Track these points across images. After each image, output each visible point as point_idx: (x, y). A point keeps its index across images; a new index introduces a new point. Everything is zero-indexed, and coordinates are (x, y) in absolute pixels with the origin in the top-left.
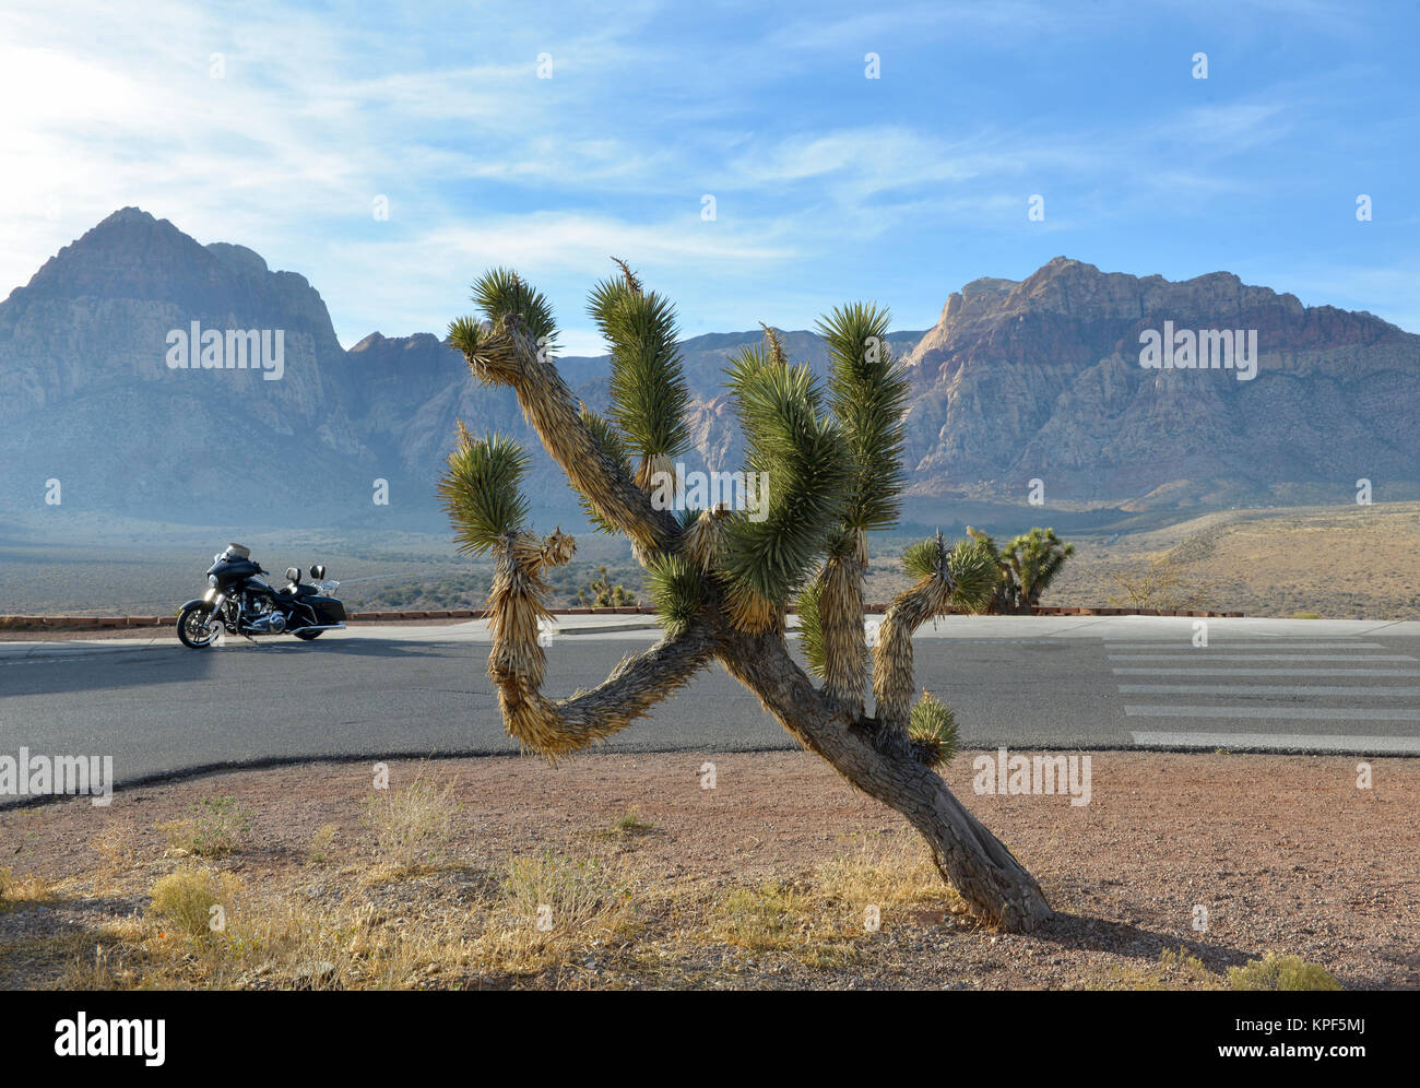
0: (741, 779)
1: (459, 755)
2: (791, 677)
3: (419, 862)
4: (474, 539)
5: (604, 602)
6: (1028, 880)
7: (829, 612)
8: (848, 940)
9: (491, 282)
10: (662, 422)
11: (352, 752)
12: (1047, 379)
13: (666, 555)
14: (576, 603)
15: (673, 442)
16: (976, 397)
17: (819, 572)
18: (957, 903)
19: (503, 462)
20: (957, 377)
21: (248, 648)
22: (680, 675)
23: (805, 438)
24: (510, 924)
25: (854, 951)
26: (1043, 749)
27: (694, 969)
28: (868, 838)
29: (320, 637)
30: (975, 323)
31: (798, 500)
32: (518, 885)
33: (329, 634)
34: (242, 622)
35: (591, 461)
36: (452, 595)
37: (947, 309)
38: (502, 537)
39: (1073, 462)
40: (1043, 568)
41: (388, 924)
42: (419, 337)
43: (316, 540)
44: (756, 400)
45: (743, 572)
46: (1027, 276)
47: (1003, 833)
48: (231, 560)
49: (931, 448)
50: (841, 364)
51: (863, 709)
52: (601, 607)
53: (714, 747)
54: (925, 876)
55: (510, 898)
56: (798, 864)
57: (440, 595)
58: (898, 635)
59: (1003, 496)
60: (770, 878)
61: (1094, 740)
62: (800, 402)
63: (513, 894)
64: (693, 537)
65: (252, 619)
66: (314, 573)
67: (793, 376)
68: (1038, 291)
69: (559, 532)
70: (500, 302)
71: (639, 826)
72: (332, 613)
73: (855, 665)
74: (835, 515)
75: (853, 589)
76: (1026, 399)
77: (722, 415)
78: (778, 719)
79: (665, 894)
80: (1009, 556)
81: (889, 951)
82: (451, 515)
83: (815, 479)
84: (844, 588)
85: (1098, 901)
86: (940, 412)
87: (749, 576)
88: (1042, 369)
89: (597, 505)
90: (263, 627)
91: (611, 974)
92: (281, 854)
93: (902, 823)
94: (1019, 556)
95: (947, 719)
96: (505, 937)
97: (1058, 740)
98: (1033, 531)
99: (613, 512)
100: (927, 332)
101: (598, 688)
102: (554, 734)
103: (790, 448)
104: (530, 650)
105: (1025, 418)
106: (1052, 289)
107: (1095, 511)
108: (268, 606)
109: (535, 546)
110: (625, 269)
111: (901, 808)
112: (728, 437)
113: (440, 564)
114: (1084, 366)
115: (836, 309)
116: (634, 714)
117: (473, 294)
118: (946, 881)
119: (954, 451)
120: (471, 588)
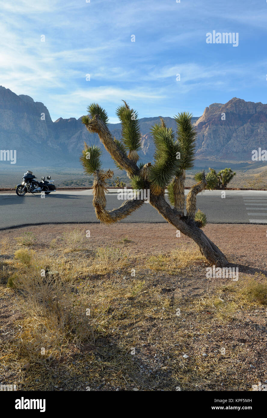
0: (153, 230)
1: (84, 223)
2: (166, 206)
3: (76, 248)
4: (89, 172)
5: (118, 186)
6: (223, 255)
7: (176, 190)
8: (179, 269)
9: (92, 106)
10: (134, 143)
11: (59, 221)
12: (230, 129)
13: (136, 176)
14: (111, 186)
15: (137, 147)
16: (212, 134)
17: (173, 180)
18: (205, 260)
19: (96, 153)
20: (207, 129)
21: (33, 196)
22: (139, 205)
23: (171, 147)
24: (98, 263)
25: (180, 271)
26: (227, 223)
27: (142, 274)
28: (184, 244)
29: (50, 194)
30: (212, 115)
31: (169, 162)
32: (100, 254)
33: (52, 193)
34: (31, 190)
35: (117, 152)
36: (81, 183)
37: (205, 111)
38: (96, 171)
39: (236, 151)
40: (228, 178)
41: (69, 262)
42: (71, 119)
43: (48, 169)
44: (158, 137)
45: (154, 180)
46: (226, 103)
47: (217, 244)
48: (28, 175)
49: (200, 147)
50: (179, 128)
51: (184, 214)
52: (117, 187)
53: (146, 222)
54: (198, 254)
55: (98, 257)
56: (167, 250)
57: (78, 183)
58: (193, 196)
59: (218, 160)
60: (160, 253)
61: (240, 221)
62: (169, 138)
63: (99, 256)
64: (142, 171)
65: (34, 189)
66: (48, 178)
67: (168, 131)
68: (228, 107)
69: (109, 170)
70: (94, 112)
71: (128, 241)
72: (52, 188)
73: (182, 203)
74: (178, 166)
75: (182, 184)
76: (225, 135)
77: (147, 139)
78: (163, 216)
79: (135, 257)
80: (219, 175)
81: (189, 271)
82: (83, 165)
83: (173, 157)
84: (179, 184)
85: (240, 260)
86: (202, 138)
87: (156, 181)
88: (229, 127)
89: (118, 163)
90: (36, 191)
91: (122, 275)
92: (43, 246)
93: (192, 241)
94: (222, 175)
95: (204, 216)
96: (97, 266)
97: (231, 221)
98: (226, 169)
99: (122, 165)
100: (200, 117)
101: (119, 208)
102: (108, 219)
103: (167, 149)
104: (103, 199)
105: (224, 140)
106: (232, 106)
107: (241, 163)
108: (37, 186)
109: (104, 173)
110: (125, 103)
111: (192, 238)
112: (149, 144)
113: (77, 176)
114: (240, 126)
115: (179, 114)
116: (128, 214)
117: (87, 110)
118: (203, 255)
119: (206, 148)
120: (85, 182)
